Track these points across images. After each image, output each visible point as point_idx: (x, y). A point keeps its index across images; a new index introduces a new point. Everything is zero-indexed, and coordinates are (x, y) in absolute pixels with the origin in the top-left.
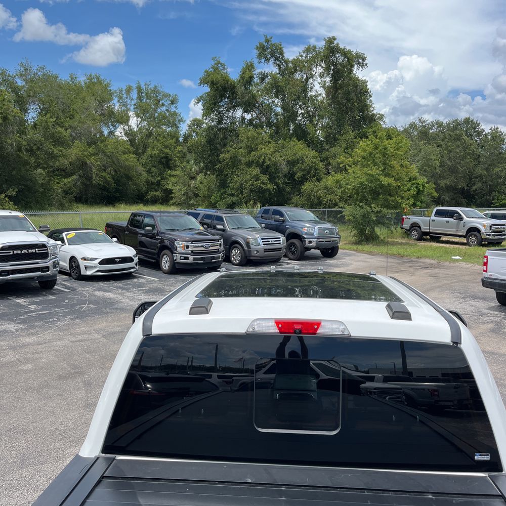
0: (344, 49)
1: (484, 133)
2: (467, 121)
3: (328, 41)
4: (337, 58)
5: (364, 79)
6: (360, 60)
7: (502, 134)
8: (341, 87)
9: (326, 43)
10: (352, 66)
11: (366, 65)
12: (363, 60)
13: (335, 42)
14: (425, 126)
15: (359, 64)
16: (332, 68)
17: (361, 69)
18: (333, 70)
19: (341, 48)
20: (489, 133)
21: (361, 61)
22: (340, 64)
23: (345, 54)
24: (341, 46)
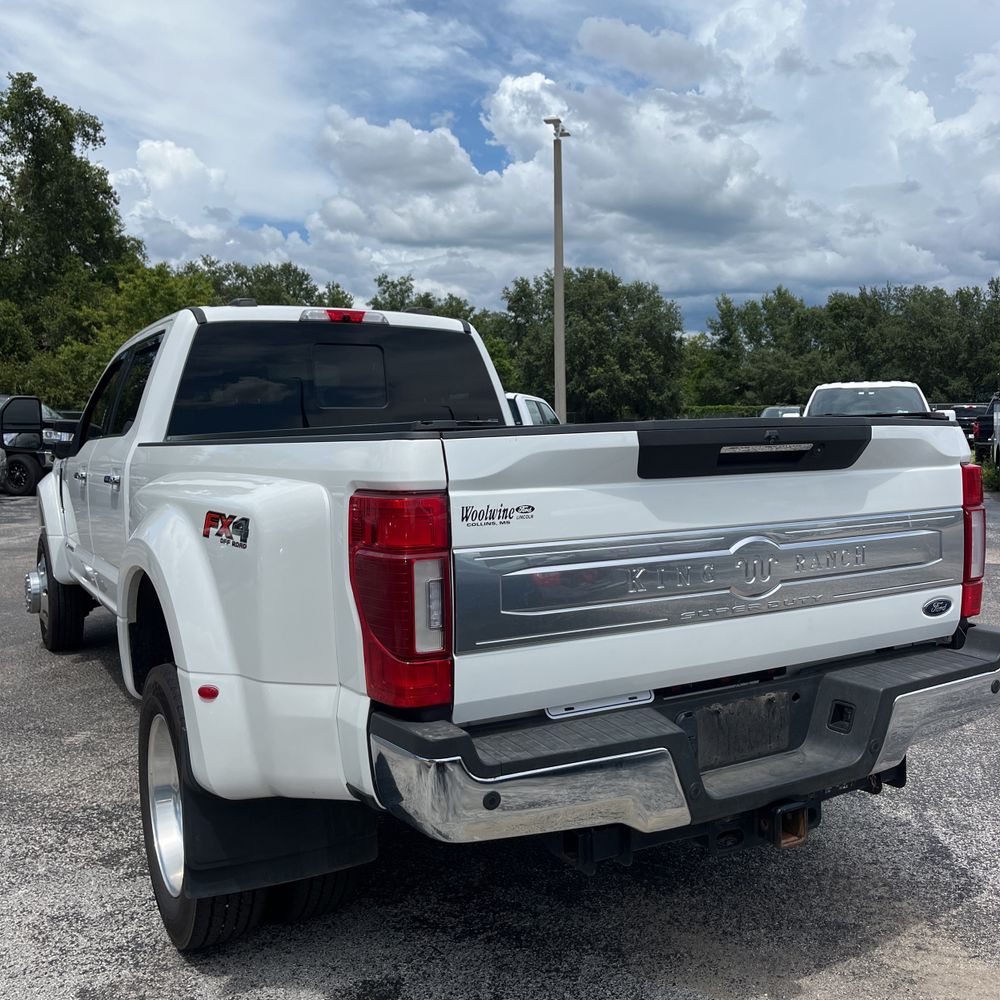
0: (55, 102)
1: (317, 293)
2: (287, 269)
3: (18, 80)
4: (40, 119)
5: (100, 166)
6: (88, 127)
7: (346, 296)
8: (51, 177)
9: (13, 84)
10: (72, 139)
11: (102, 140)
12: (96, 131)
13: (35, 85)
14: (214, 273)
15: (86, 135)
16: (30, 136)
17: (91, 144)
18: (32, 141)
19: (48, 100)
20: (325, 294)
21: (91, 131)
22: (47, 130)
23: (58, 111)
24: (48, 94)
